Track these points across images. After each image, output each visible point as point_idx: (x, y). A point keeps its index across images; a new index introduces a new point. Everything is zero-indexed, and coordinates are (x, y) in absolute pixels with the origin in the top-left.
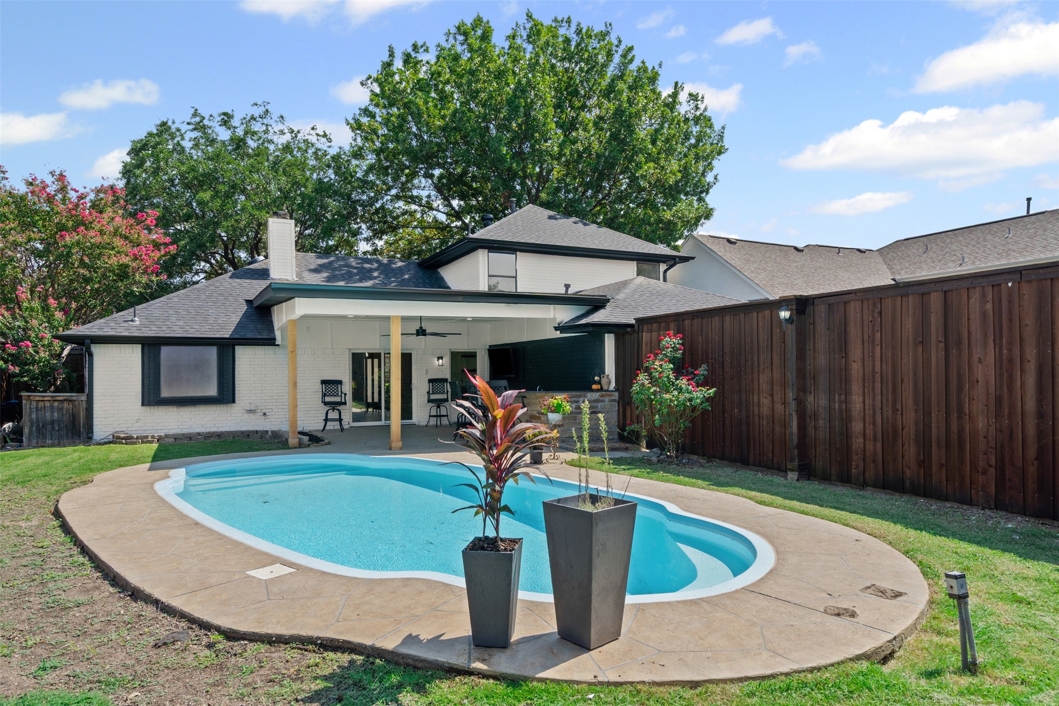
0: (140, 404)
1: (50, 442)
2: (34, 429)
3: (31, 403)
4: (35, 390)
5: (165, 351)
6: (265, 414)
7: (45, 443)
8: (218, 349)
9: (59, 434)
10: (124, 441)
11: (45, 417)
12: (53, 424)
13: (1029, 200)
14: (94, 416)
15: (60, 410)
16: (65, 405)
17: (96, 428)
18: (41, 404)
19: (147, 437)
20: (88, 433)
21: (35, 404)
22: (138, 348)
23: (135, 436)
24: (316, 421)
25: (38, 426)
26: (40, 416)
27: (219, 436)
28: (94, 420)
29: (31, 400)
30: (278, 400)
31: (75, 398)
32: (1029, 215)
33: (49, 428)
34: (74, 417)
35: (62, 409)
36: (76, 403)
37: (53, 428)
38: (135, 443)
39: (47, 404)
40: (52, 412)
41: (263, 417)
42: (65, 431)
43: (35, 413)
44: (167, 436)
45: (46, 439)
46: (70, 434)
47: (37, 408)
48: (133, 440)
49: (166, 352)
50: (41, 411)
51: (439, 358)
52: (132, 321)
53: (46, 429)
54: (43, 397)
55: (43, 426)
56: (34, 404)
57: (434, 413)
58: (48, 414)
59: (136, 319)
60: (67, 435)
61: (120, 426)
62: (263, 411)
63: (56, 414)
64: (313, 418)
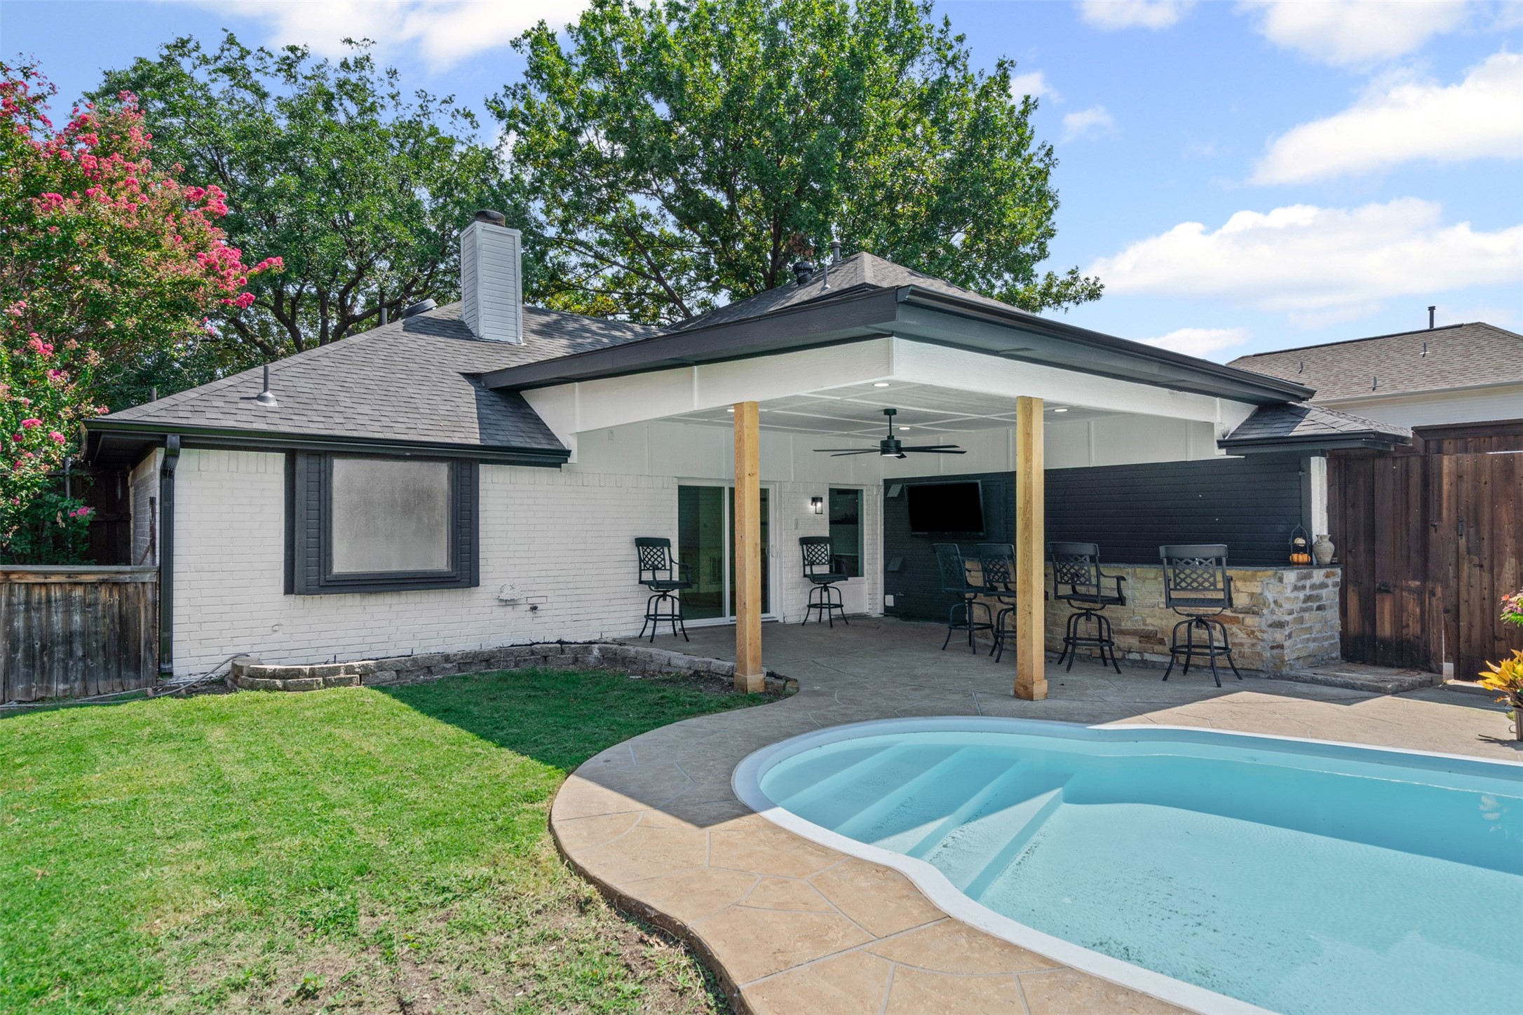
0: (281, 588)
1: (61, 687)
2: (20, 655)
3: (11, 591)
5: (341, 467)
6: (534, 608)
7: (48, 689)
8: (451, 469)
9: (86, 666)
10: (279, 683)
11: (50, 624)
12: (71, 643)
13: (1432, 309)
14: (175, 620)
15: (87, 606)
16: (103, 594)
17: (180, 648)
19: (336, 671)
20: (161, 661)
21: (23, 593)
22: (275, 464)
23: (306, 669)
24: (624, 621)
25: (29, 648)
26: (35, 622)
27: (487, 661)
28: (175, 628)
29: (12, 584)
30: (557, 579)
31: (127, 578)
32: (1432, 330)
33: (59, 652)
34: (124, 624)
35: (94, 604)
36: (131, 589)
37: (70, 654)
38: (307, 687)
39: (56, 593)
40: (68, 612)
41: (530, 614)
42: (101, 660)
43: (22, 615)
44: (379, 666)
45: (50, 681)
46: (113, 667)
47: (27, 602)
48: (303, 680)
49: (343, 471)
50: (38, 610)
51: (815, 500)
52: (261, 398)
53: (51, 658)
54: (46, 574)
55: (43, 648)
56: (20, 594)
57: (816, 600)
58: (57, 619)
59: (269, 394)
60: (106, 668)
61: (236, 641)
62: (530, 601)
63: (77, 618)
64: (617, 615)
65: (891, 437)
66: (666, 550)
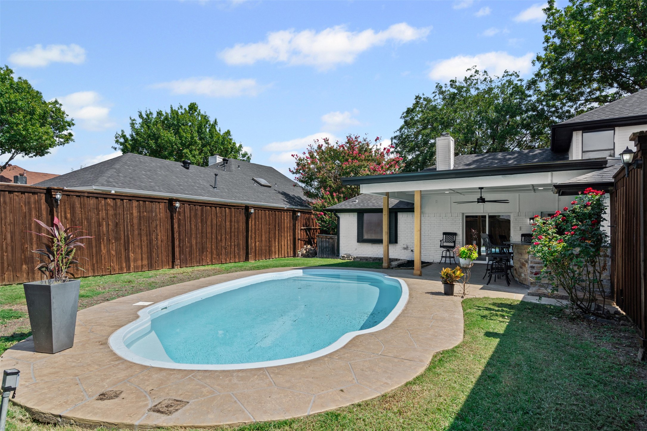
0: (356, 241)
2: (320, 250)
4: (329, 234)
9: (328, 253)
12: (326, 248)
14: (340, 246)
16: (330, 240)
17: (341, 252)
18: (323, 239)
20: (338, 253)
21: (321, 239)
22: (356, 214)
26: (322, 244)
28: (340, 248)
29: (319, 237)
31: (334, 238)
34: (333, 245)
35: (329, 242)
36: (334, 240)
37: (326, 250)
39: (324, 239)
41: (411, 252)
42: (330, 252)
43: (320, 243)
44: (357, 257)
45: (324, 255)
47: (321, 241)
49: (366, 216)
51: (530, 219)
52: (355, 201)
54: (323, 236)
55: (323, 249)
58: (325, 244)
59: (357, 200)
60: (331, 254)
62: (412, 249)
63: (327, 244)
65: (481, 197)
66: (455, 236)
